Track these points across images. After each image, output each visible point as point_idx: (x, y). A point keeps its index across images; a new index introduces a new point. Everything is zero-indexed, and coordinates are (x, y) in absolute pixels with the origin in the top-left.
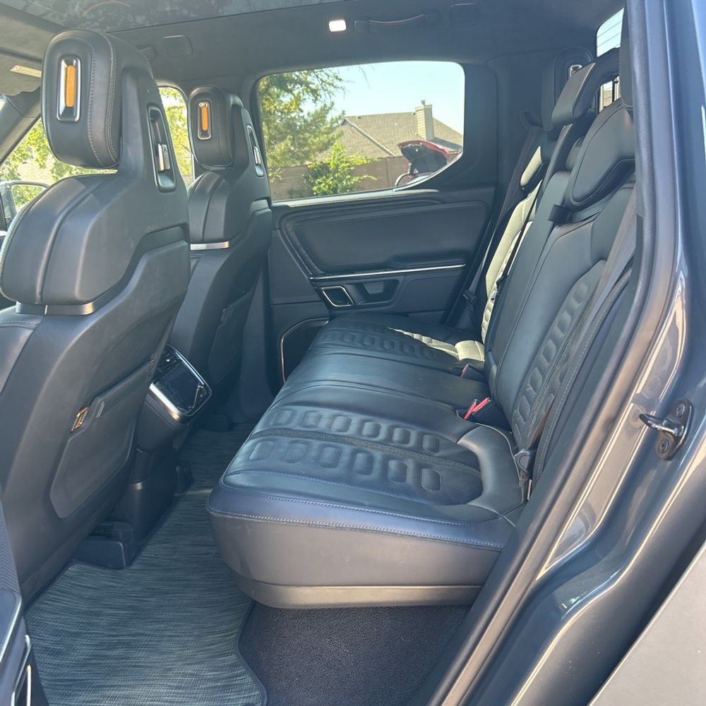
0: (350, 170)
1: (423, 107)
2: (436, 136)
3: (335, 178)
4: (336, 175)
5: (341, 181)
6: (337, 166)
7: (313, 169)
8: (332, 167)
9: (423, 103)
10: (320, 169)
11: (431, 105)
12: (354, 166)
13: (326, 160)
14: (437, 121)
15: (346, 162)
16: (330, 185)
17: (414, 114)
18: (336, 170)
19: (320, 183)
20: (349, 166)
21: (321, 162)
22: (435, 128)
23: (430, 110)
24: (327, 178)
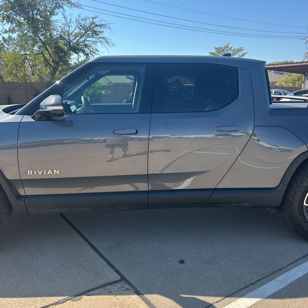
0: (100, 87)
4: (94, 89)
15: (98, 84)
16: (91, 92)
18: (94, 86)
19: (88, 91)
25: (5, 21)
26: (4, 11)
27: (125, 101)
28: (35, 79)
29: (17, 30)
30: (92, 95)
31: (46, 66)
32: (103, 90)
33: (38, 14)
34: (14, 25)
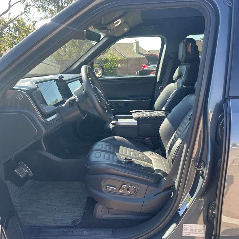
0: (116, 61)
1: (135, 42)
2: (139, 52)
3: (111, 64)
4: (111, 63)
5: (113, 65)
6: (111, 60)
7: (103, 60)
8: (110, 60)
9: (136, 40)
10: (106, 60)
11: (138, 41)
12: (117, 60)
13: (108, 58)
14: (140, 47)
15: (115, 59)
16: (109, 66)
17: (132, 44)
18: (111, 61)
19: (106, 65)
20: (116, 60)
21: (106, 58)
22: (139, 49)
23: (138, 43)
24: (108, 63)
25: (41, 11)
26: (39, 2)
27: (138, 72)
28: (67, 58)
29: (50, 17)
30: (109, 68)
31: (73, 47)
32: (119, 63)
33: (66, 2)
34: (48, 13)
